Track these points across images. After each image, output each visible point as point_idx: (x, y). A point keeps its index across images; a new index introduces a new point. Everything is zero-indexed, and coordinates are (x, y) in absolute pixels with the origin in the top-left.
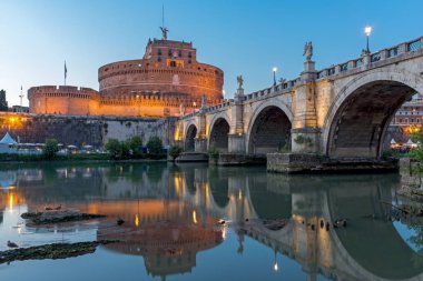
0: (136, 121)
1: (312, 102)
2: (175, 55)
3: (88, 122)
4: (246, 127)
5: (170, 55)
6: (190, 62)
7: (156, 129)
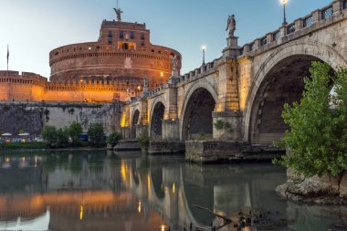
0: (79, 107)
1: (234, 82)
2: (127, 37)
3: (28, 108)
4: (179, 112)
5: (122, 37)
6: (143, 44)
7: (100, 115)
